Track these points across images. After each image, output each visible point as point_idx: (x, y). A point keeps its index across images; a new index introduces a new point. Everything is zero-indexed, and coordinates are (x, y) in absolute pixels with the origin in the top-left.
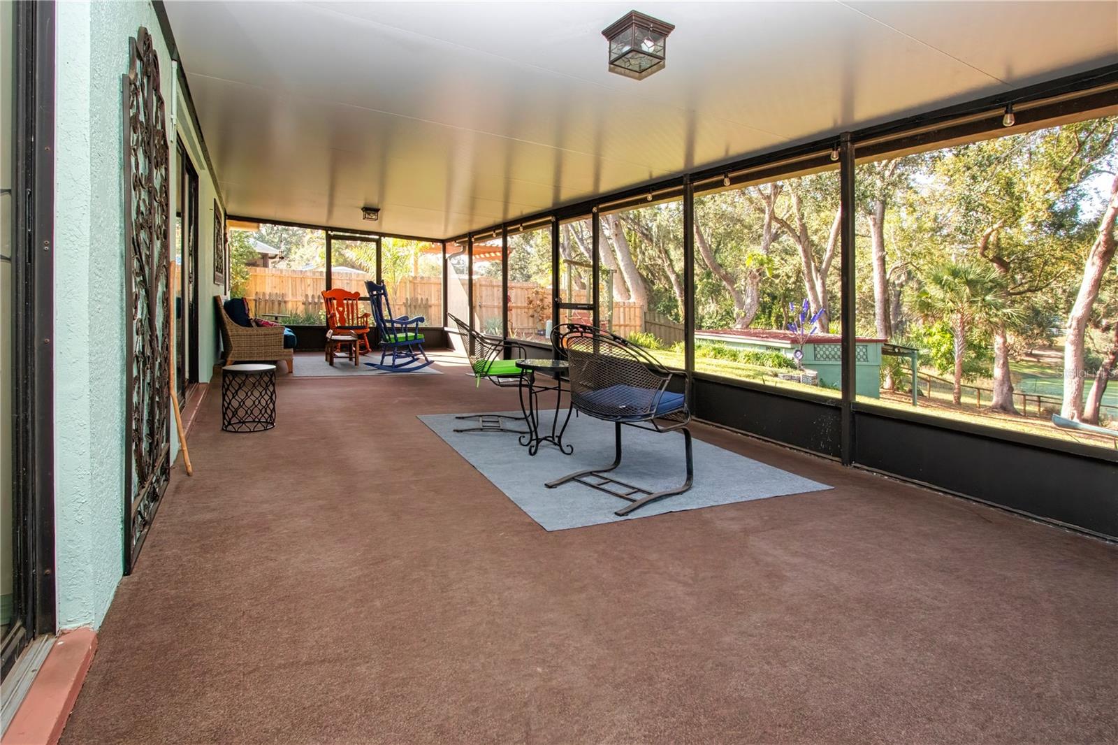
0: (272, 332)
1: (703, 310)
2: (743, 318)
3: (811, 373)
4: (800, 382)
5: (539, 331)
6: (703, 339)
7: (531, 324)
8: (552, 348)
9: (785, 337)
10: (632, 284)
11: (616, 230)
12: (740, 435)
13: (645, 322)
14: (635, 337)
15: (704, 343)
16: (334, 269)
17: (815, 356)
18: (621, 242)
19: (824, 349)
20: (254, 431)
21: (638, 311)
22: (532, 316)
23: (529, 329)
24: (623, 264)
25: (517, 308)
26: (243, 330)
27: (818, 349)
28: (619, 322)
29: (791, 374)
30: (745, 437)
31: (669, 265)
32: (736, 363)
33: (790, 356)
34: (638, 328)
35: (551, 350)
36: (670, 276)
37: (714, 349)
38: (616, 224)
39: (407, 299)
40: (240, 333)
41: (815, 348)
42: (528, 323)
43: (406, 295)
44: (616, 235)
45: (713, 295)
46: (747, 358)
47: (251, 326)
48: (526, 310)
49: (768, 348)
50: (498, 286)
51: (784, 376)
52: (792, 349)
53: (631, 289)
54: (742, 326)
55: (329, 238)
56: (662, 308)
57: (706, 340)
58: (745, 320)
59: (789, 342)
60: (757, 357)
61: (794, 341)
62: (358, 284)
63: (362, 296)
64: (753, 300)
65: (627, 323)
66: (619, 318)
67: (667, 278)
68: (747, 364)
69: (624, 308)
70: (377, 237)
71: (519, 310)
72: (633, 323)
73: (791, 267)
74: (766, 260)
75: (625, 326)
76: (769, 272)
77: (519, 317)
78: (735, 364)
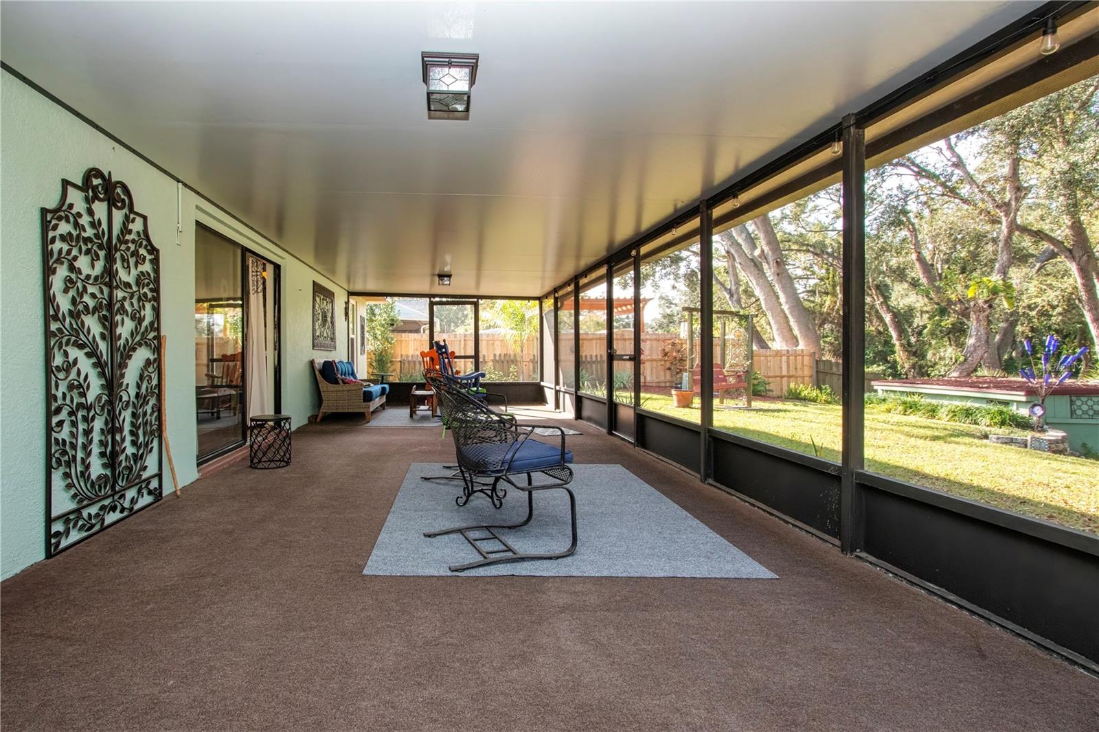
0: (353, 388)
1: (934, 354)
2: (961, 364)
3: (1054, 434)
4: (1026, 446)
5: (676, 384)
6: (891, 391)
7: (668, 377)
8: (606, 402)
9: (1020, 387)
10: (800, 329)
11: (778, 268)
12: (747, 504)
13: (817, 372)
14: (796, 390)
15: (892, 395)
16: (481, 332)
17: (1073, 413)
18: (784, 282)
19: (1090, 403)
20: (268, 468)
21: (806, 359)
22: (669, 369)
23: (666, 382)
24: (787, 306)
25: (652, 360)
26: (332, 387)
27: (1078, 403)
28: (781, 373)
29: (1012, 436)
30: (752, 507)
31: (882, 303)
32: (934, 421)
33: (1024, 412)
34: (807, 379)
35: (605, 403)
36: (884, 315)
37: (905, 403)
38: (777, 262)
39: (534, 355)
40: (330, 389)
41: (1071, 401)
42: (665, 377)
43: (533, 352)
44: (778, 274)
45: (951, 336)
46: (951, 415)
47: (338, 383)
48: (663, 363)
49: (990, 401)
50: (630, 339)
51: (998, 439)
52: (1027, 402)
53: (799, 336)
54: (961, 373)
55: (432, 305)
56: (871, 355)
57: (895, 392)
58: (966, 366)
59: (1023, 393)
60: (968, 413)
61: (1031, 392)
62: (488, 344)
63: (457, 354)
64: (978, 339)
65: (791, 374)
66: (781, 368)
67: (881, 319)
68: (951, 423)
69: (788, 357)
70: (476, 300)
71: (654, 363)
72: (800, 373)
73: (1058, 293)
74: (1001, 287)
75: (790, 377)
76: (1007, 302)
77: (654, 370)
78: (930, 422)
